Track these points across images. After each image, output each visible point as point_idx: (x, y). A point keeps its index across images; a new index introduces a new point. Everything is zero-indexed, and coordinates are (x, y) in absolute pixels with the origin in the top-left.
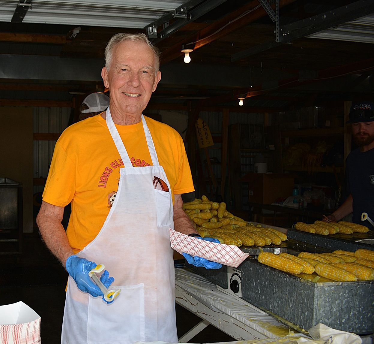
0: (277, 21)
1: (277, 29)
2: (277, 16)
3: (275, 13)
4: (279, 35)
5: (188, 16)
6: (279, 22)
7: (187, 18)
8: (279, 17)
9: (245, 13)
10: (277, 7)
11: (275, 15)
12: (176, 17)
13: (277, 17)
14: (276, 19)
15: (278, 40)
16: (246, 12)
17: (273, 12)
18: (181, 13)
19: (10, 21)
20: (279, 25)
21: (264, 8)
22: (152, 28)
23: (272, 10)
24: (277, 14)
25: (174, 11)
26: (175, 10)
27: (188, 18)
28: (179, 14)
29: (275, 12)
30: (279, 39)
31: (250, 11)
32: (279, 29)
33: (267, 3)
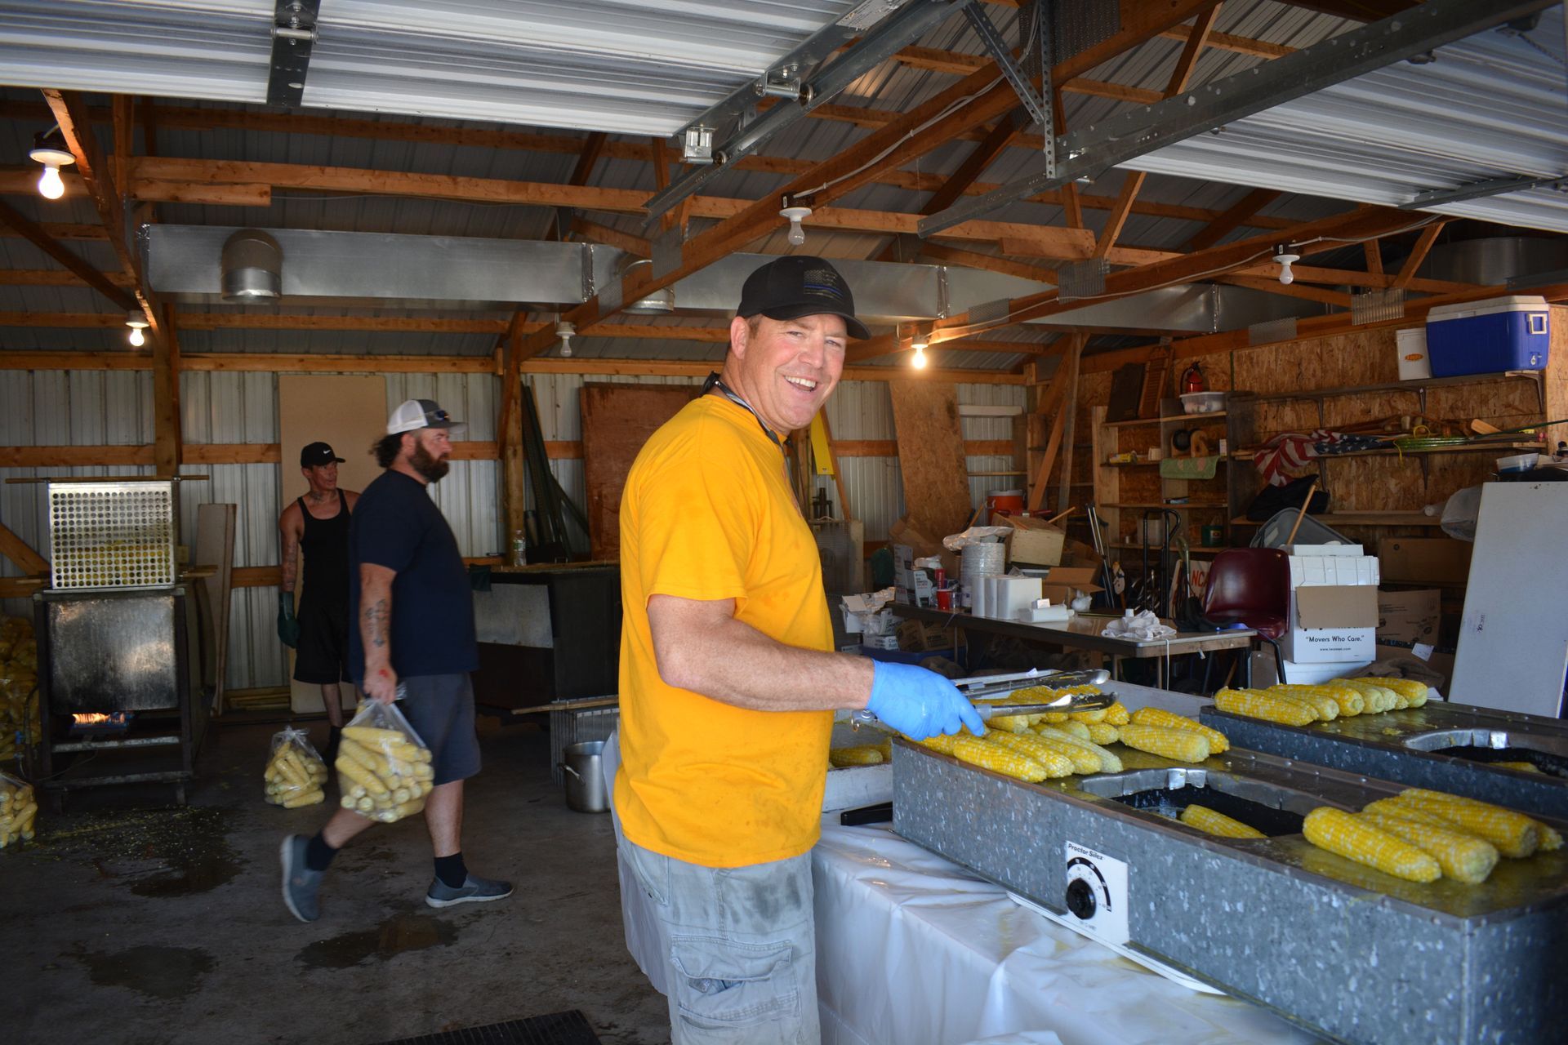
0: (1048, 122)
1: (1049, 143)
2: (1046, 107)
3: (1040, 99)
4: (1053, 160)
5: (804, 90)
6: (1051, 123)
7: (800, 98)
8: (1051, 110)
9: (954, 103)
10: (1046, 82)
11: (1042, 105)
12: (767, 94)
13: (1048, 112)
14: (1046, 114)
15: (1050, 172)
16: (959, 100)
17: (1036, 97)
18: (782, 82)
19: (265, 101)
20: (1052, 132)
21: (1013, 85)
22: (696, 134)
23: (1034, 92)
24: (1047, 102)
25: (763, 74)
26: (763, 71)
27: (803, 100)
28: (774, 84)
29: (1042, 96)
30: (1053, 171)
31: (969, 99)
32: (1052, 143)
33: (1019, 71)
